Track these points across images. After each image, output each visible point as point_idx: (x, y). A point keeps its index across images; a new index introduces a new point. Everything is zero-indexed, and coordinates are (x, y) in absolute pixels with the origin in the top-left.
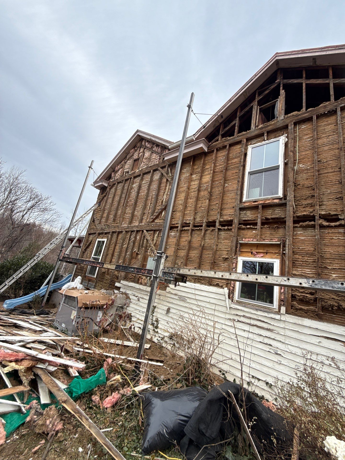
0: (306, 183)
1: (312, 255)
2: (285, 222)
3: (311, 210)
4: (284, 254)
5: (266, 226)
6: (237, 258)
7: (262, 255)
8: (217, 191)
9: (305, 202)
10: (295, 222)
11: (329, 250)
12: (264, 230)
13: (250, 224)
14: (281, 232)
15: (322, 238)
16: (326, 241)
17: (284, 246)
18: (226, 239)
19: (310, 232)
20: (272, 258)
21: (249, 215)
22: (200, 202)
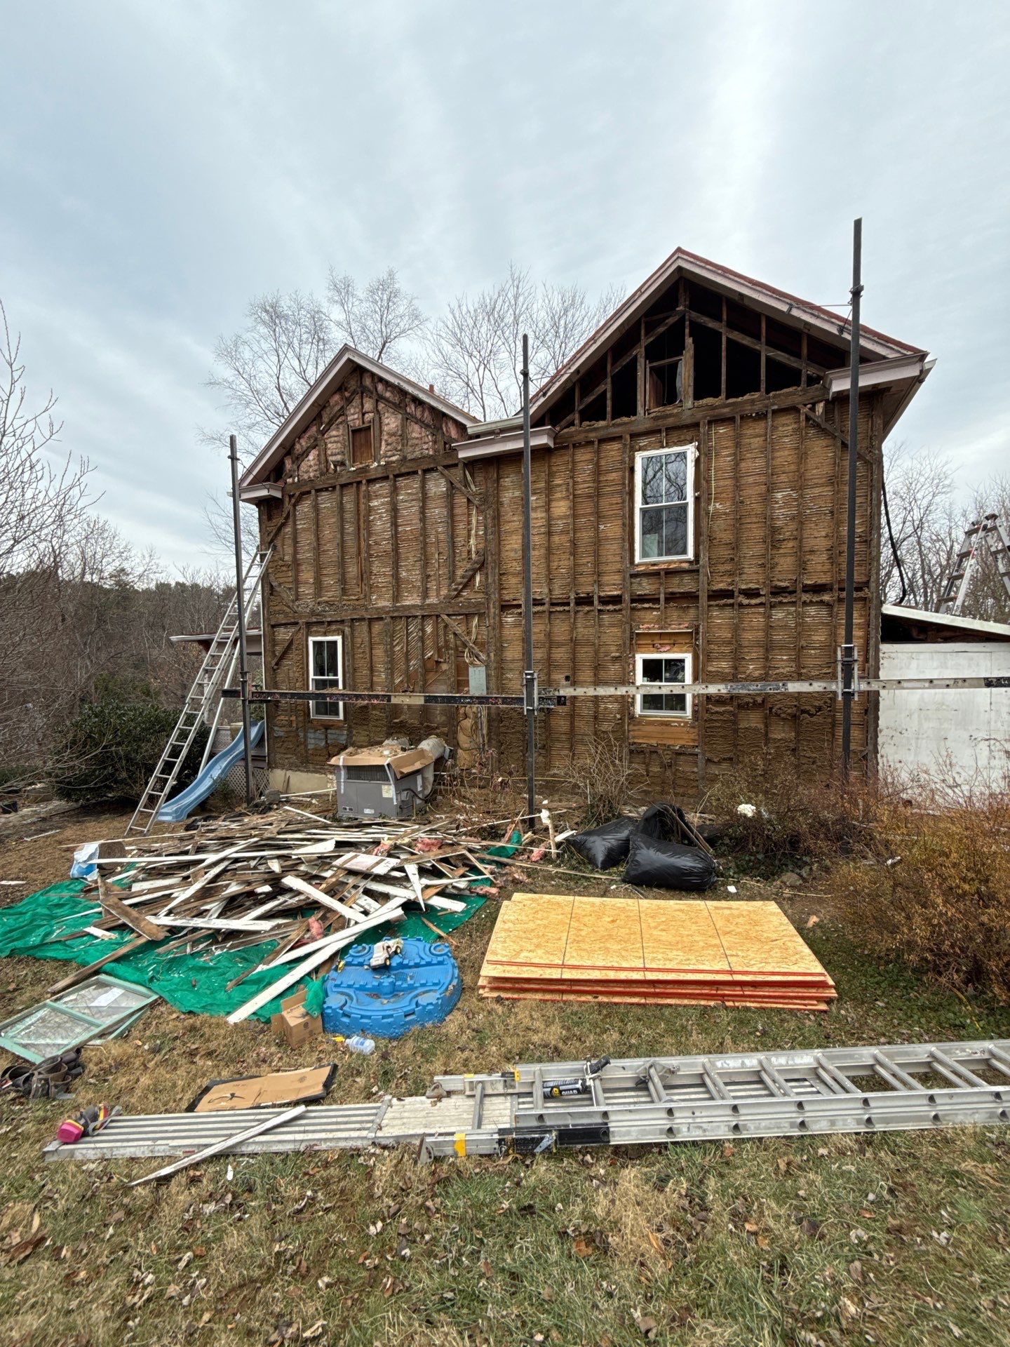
0: (723, 536)
1: (730, 643)
2: (697, 597)
3: (729, 580)
4: (698, 646)
5: (671, 604)
6: (634, 657)
7: (668, 648)
8: (585, 536)
9: (722, 568)
10: (710, 597)
11: (748, 636)
12: (669, 611)
13: (648, 601)
14: (692, 612)
15: (741, 621)
16: (745, 625)
17: (697, 633)
18: (612, 626)
19: (728, 612)
20: (682, 652)
21: (645, 587)
22: (555, 558)
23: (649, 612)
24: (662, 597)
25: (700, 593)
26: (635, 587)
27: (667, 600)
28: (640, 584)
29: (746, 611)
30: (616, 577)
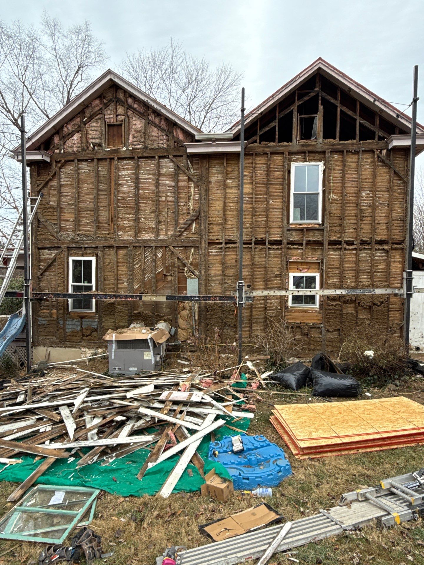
0: (336, 212)
1: (338, 268)
2: (323, 243)
3: (339, 235)
4: (323, 270)
5: (309, 247)
6: (288, 274)
7: (306, 270)
8: (261, 206)
9: (336, 229)
10: (329, 244)
11: (348, 265)
12: (307, 250)
13: (296, 244)
15: (344, 257)
16: (346, 259)
17: (323, 263)
18: (276, 257)
19: (338, 252)
20: (314, 272)
21: (295, 237)
23: (296, 250)
24: (304, 242)
25: (325, 242)
26: (289, 236)
27: (307, 244)
28: (291, 235)
29: (347, 252)
30: (278, 230)
